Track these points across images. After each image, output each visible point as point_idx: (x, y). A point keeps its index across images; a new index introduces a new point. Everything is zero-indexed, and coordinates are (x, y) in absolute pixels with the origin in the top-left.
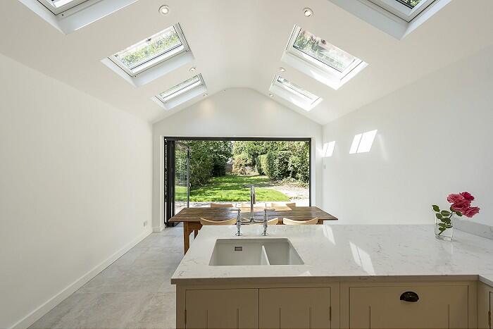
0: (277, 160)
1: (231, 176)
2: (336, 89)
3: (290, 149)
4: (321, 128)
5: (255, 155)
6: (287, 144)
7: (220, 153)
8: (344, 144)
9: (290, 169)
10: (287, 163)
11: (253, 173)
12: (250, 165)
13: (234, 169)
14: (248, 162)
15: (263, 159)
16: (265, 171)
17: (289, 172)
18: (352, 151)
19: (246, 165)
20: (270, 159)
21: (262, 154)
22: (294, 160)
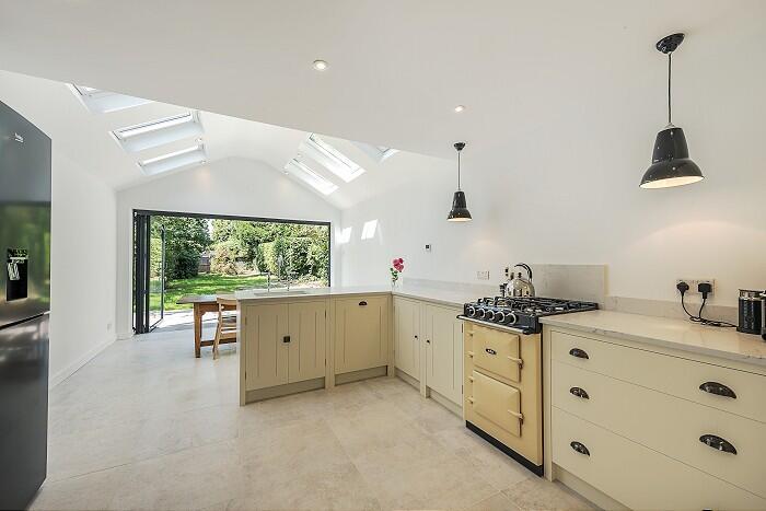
0: (291, 250)
1: (210, 278)
2: (347, 181)
3: (308, 234)
4: (340, 212)
5: (254, 243)
6: (305, 228)
7: (189, 238)
8: (358, 231)
9: (310, 262)
10: (305, 255)
11: (249, 272)
12: (243, 259)
13: (212, 267)
14: (241, 255)
15: (268, 250)
16: (271, 267)
17: (307, 268)
18: (363, 237)
19: (237, 259)
20: (279, 249)
21: (266, 241)
22: (314, 250)
